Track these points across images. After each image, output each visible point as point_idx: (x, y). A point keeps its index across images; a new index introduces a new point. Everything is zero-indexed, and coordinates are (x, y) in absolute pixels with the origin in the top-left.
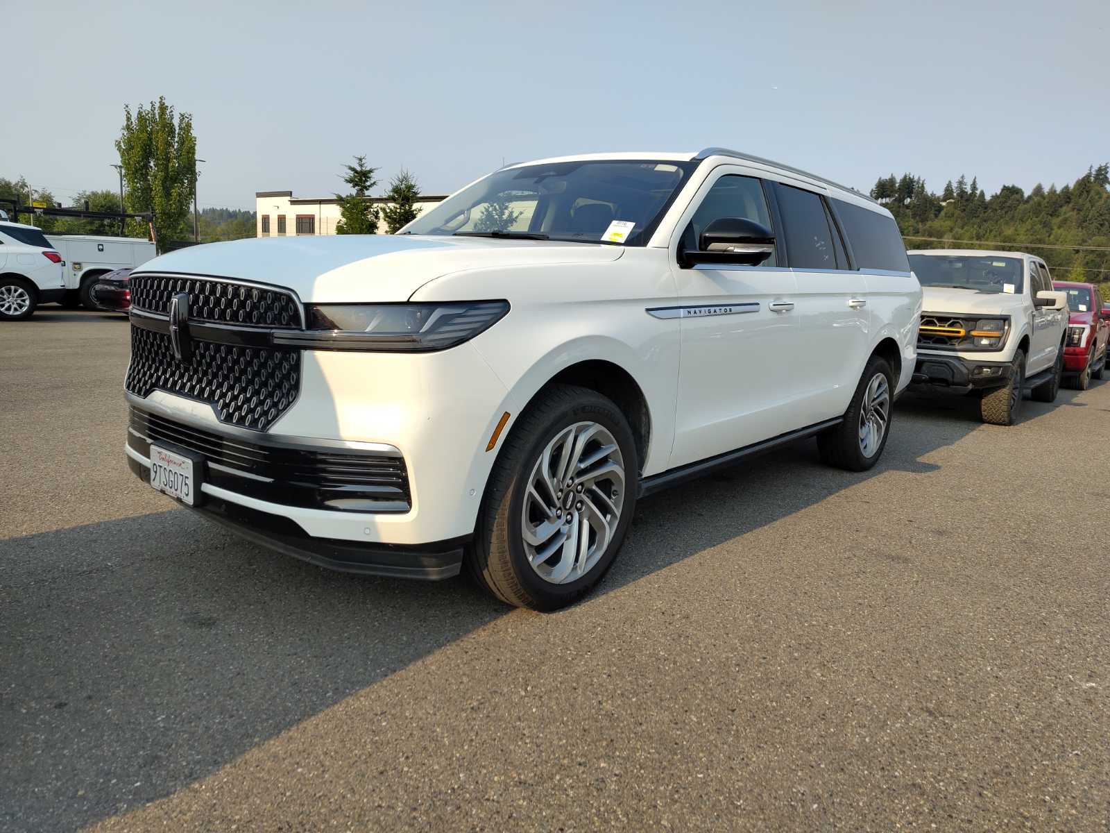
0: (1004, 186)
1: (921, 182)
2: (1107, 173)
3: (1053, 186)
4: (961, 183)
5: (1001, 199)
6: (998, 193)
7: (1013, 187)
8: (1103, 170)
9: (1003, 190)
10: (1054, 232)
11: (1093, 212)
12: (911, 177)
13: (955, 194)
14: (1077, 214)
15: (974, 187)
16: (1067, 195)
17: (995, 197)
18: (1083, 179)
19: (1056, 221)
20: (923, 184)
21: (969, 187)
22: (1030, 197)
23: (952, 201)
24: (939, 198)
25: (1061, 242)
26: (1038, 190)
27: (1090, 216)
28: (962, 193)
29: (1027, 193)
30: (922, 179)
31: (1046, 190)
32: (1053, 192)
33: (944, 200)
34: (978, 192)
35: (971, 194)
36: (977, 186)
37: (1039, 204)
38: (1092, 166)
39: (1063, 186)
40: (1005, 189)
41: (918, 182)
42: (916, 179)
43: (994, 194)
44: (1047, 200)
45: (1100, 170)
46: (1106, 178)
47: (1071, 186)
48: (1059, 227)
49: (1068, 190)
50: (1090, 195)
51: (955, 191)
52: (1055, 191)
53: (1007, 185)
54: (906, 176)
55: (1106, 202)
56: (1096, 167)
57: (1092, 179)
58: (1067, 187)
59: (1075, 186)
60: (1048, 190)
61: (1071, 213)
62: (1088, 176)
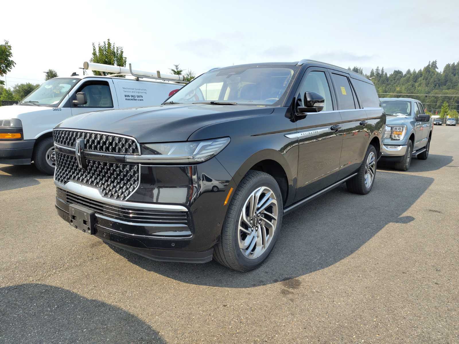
0: (395, 71)
1: (361, 70)
2: (436, 64)
3: (414, 70)
4: (377, 70)
5: (394, 76)
6: (392, 74)
7: (398, 71)
8: (434, 63)
9: (394, 72)
10: (416, 89)
11: (432, 80)
12: (357, 68)
13: (375, 74)
14: (425, 81)
15: (383, 71)
16: (420, 73)
17: (391, 75)
18: (427, 67)
19: (417, 84)
20: (362, 71)
21: (381, 71)
22: (405, 75)
23: (374, 77)
24: (368, 76)
25: (420, 93)
26: (409, 72)
27: (431, 82)
28: (378, 74)
29: (404, 73)
30: (361, 69)
31: (412, 71)
32: (414, 72)
33: (371, 77)
34: (384, 73)
35: (382, 74)
36: (384, 71)
37: (409, 77)
38: (430, 61)
39: (419, 70)
40: (395, 72)
41: (360, 70)
42: (359, 68)
43: (391, 74)
44: (413, 75)
45: (433, 62)
46: (436, 66)
47: (422, 69)
48: (418, 87)
49: (421, 71)
50: (430, 74)
51: (375, 73)
52: (416, 72)
53: (396, 70)
54: (354, 68)
55: (436, 76)
56: (431, 62)
57: (430, 67)
58: (421, 70)
59: (423, 70)
60: (412, 72)
61: (423, 81)
62: (429, 65)
